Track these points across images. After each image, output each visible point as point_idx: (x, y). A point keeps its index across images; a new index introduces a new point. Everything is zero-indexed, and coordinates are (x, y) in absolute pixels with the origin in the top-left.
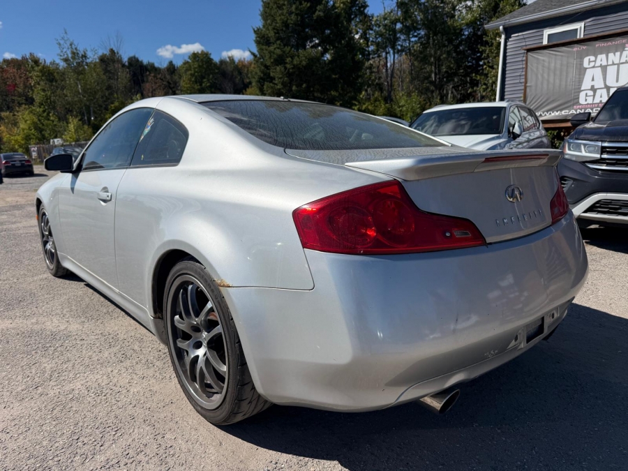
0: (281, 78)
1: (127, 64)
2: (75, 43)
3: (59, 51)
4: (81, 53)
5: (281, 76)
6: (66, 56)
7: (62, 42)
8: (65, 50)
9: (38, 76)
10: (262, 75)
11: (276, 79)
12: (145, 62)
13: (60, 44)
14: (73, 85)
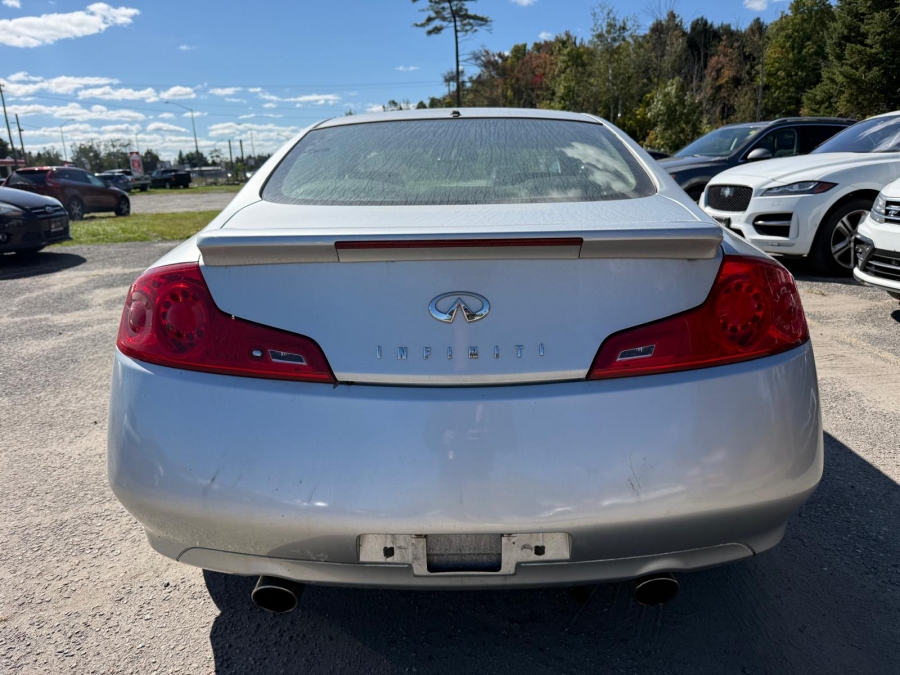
0: (879, 34)
1: (689, 30)
2: (615, 11)
3: (592, 25)
4: (619, 24)
5: (879, 30)
6: (600, 30)
7: (597, 11)
8: (599, 22)
9: (564, 62)
10: (846, 32)
11: (870, 36)
12: (716, 25)
13: (595, 14)
14: (602, 71)
